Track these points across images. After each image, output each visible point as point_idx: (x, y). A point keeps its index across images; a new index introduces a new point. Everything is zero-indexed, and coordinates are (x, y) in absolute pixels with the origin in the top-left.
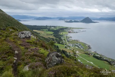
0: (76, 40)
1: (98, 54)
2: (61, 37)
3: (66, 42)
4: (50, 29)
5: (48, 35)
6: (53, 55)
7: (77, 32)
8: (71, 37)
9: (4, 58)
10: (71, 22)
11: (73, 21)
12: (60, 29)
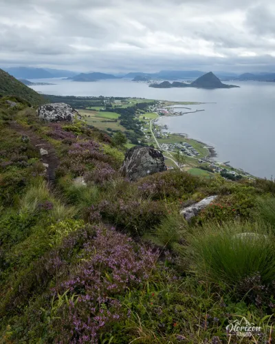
0: (179, 135)
1: (232, 169)
2: (140, 127)
3: (153, 140)
4: (111, 106)
5: (105, 121)
6: (141, 153)
7: (181, 114)
8: (165, 126)
9: (20, 160)
10: (165, 85)
11: (171, 82)
12: (137, 104)
